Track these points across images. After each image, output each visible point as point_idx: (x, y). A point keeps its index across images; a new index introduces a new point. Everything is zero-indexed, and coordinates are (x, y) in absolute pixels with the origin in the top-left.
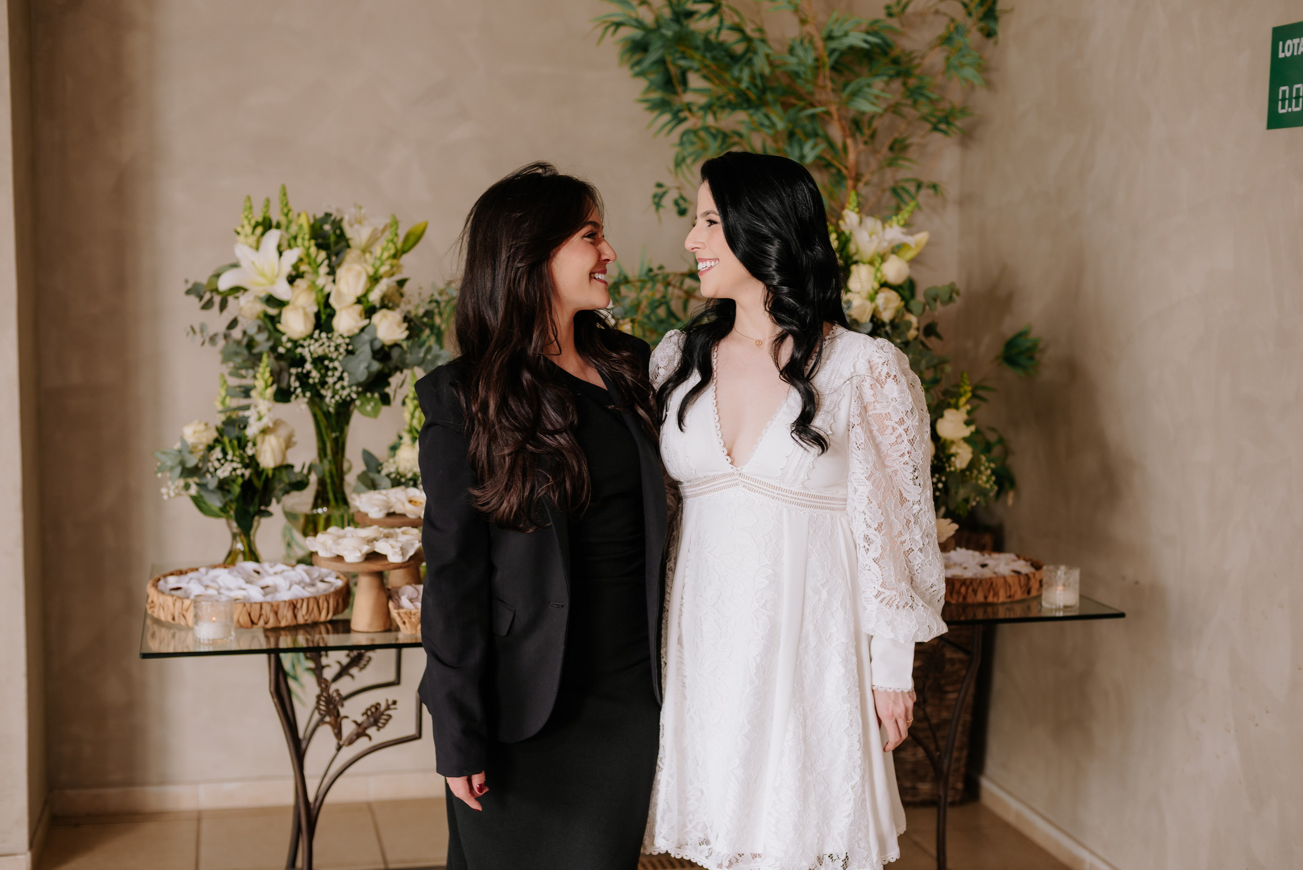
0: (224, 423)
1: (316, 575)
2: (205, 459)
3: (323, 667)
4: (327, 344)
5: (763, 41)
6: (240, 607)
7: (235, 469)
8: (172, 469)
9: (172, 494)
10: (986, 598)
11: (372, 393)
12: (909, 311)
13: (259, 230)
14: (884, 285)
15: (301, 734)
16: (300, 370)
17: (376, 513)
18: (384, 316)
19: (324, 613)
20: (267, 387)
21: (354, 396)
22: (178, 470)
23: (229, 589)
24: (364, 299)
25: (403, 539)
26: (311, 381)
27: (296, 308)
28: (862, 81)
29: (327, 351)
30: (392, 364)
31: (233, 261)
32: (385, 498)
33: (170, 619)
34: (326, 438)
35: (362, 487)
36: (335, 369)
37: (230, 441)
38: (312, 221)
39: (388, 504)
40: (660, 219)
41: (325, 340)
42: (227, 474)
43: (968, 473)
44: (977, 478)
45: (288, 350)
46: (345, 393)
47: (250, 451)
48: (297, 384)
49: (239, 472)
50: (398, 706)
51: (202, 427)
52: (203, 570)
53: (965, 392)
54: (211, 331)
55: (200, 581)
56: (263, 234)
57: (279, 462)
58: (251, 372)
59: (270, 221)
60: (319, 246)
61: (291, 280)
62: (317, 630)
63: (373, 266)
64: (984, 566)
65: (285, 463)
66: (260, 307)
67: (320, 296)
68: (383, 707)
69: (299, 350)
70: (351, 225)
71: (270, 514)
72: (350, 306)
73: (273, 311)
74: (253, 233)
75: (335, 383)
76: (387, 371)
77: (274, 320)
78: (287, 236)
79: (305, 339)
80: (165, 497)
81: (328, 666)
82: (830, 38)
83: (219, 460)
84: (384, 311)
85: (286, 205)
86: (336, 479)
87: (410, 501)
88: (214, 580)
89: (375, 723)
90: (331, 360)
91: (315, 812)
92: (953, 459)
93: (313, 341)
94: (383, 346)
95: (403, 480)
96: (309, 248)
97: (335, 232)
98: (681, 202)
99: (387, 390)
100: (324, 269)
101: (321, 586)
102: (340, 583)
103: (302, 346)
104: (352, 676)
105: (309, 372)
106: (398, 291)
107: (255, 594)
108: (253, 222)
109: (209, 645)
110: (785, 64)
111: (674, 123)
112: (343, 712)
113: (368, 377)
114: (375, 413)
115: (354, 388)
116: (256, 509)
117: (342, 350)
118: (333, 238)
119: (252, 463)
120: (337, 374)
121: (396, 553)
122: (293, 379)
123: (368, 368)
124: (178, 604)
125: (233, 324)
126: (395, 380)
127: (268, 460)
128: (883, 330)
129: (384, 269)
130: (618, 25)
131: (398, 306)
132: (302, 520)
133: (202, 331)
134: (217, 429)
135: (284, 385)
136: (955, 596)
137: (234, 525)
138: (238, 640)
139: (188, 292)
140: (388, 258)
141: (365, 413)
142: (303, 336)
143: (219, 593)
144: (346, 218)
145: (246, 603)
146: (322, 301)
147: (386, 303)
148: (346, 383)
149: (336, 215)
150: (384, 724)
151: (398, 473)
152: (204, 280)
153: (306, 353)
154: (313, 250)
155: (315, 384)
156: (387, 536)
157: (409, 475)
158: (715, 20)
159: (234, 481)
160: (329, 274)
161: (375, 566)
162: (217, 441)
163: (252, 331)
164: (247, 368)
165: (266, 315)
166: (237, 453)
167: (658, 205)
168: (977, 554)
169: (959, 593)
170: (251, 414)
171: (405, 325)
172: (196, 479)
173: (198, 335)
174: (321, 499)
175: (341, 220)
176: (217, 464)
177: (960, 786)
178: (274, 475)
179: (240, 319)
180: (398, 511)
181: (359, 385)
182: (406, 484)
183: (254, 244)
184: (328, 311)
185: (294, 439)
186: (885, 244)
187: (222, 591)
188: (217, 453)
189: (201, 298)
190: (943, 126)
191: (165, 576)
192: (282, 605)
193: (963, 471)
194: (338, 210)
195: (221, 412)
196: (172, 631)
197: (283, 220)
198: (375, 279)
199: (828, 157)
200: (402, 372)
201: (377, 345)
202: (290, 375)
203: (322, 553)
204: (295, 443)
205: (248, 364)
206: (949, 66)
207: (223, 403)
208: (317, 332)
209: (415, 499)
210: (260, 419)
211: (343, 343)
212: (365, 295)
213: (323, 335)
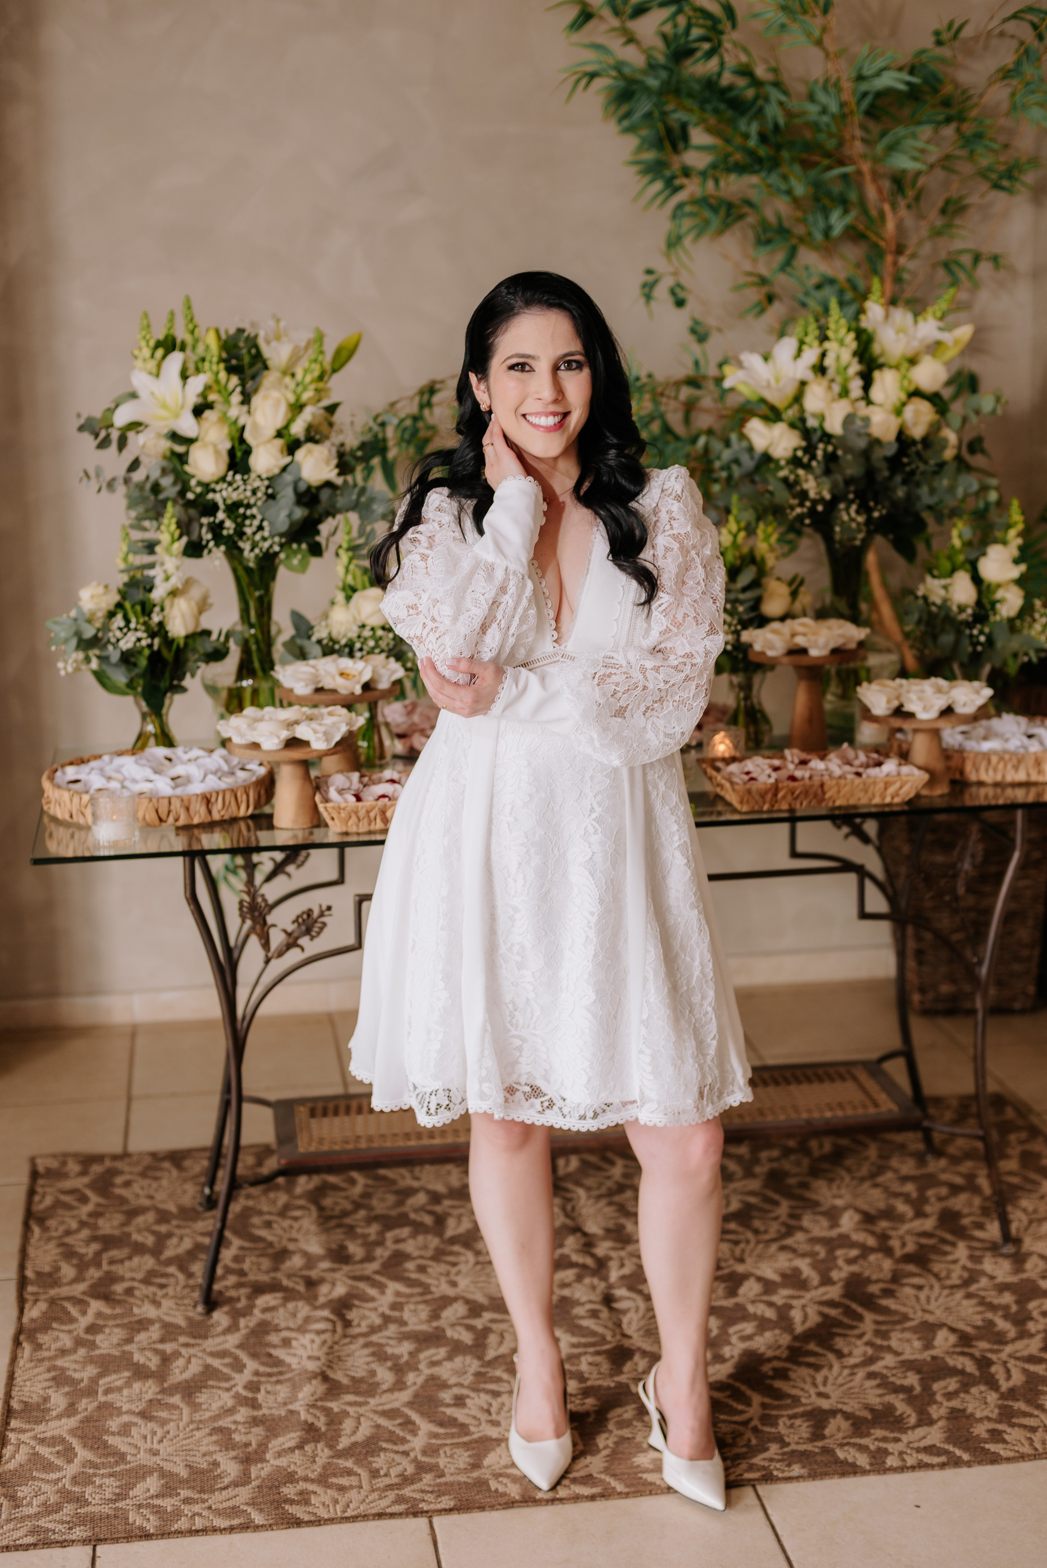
0: (125, 585)
1: (235, 761)
2: (106, 628)
3: (255, 866)
4: (242, 487)
5: (777, 84)
6: (145, 802)
7: (139, 640)
8: (66, 641)
9: (70, 669)
10: (1028, 775)
11: (299, 543)
12: (948, 425)
13: (160, 352)
14: (916, 393)
15: (232, 942)
16: (212, 519)
17: (302, 689)
18: (310, 452)
19: (243, 807)
20: (173, 542)
21: (276, 548)
22: (74, 642)
23: (135, 781)
24: (285, 432)
25: (329, 720)
26: (225, 532)
27: (205, 445)
28: (900, 131)
29: (242, 497)
30: (321, 508)
31: (130, 390)
32: (312, 670)
33: (67, 817)
34: (248, 597)
35: (290, 657)
36: (253, 517)
37: (133, 607)
38: (223, 336)
39: (316, 678)
40: (651, 314)
41: (240, 483)
42: (130, 645)
43: (1018, 623)
44: (1030, 627)
45: (199, 496)
46: (266, 545)
47: (156, 618)
48: (209, 536)
49: (144, 643)
50: (333, 911)
51: (101, 590)
52: (106, 758)
53: (1016, 523)
54: (108, 476)
55: (102, 771)
56: (164, 357)
57: (191, 629)
58: (155, 523)
59: (174, 340)
60: (230, 370)
61: (198, 411)
62: (236, 828)
63: (294, 392)
64: (1030, 736)
65: (199, 629)
66: (166, 445)
67: (234, 429)
68: (316, 913)
69: (210, 496)
70: (268, 342)
71: (183, 690)
72: (269, 441)
73: (180, 449)
74: (152, 356)
75: (254, 533)
76: (316, 516)
77: (182, 458)
78: (192, 358)
79: (217, 482)
80: (63, 673)
81: (260, 863)
82: (860, 78)
83: (121, 629)
84: (309, 446)
85: (192, 320)
86: (262, 645)
87: (342, 674)
88: (118, 770)
89: (308, 931)
90: (248, 506)
91: (242, 1034)
92: (998, 606)
93: (225, 485)
94: (309, 488)
95: (337, 647)
96: (217, 373)
97: (249, 352)
98: (678, 291)
99: (318, 539)
100: (236, 398)
101: (241, 775)
102: (262, 771)
103: (214, 491)
104: (289, 875)
105: (222, 522)
106: (326, 419)
107: (163, 786)
108: (152, 343)
109: (109, 847)
110: (804, 113)
111: (667, 192)
112: (270, 919)
113: (292, 525)
114: (303, 567)
115: (277, 539)
116: (167, 684)
117: (259, 494)
118: (247, 359)
119: (160, 632)
120: (256, 523)
121: (318, 739)
122: (204, 530)
123: (289, 516)
124: (76, 799)
125: (135, 465)
126: (325, 528)
127: (178, 628)
128: (913, 449)
129: (307, 396)
130: (593, 76)
131: (327, 437)
132: (224, 694)
133: (98, 475)
134: (119, 591)
135: (195, 537)
136: (991, 772)
137: (143, 704)
138: (144, 840)
139: (81, 429)
140: (312, 382)
141: (291, 568)
142: (215, 478)
143: (123, 787)
144: (262, 334)
145: (152, 798)
146: (237, 435)
147: (313, 436)
148: (266, 533)
149: (250, 331)
150: (319, 933)
151: (331, 639)
152: (98, 413)
153: (218, 498)
154: (223, 375)
155: (229, 536)
156: (310, 719)
157: (343, 642)
158: (713, 64)
159: (140, 652)
160: (243, 403)
161: (298, 754)
162: (119, 606)
163: (155, 474)
164: (151, 519)
165: (173, 453)
166: (142, 620)
167: (648, 297)
168: (1023, 720)
169: (995, 770)
170: (156, 573)
171: (335, 462)
172: (97, 652)
173: (94, 481)
174: (245, 669)
175: (256, 336)
176: (118, 634)
177: (1031, 989)
178: (186, 644)
179: (143, 459)
180: (327, 687)
181: (281, 535)
182: (339, 653)
183: (154, 370)
184: (244, 447)
185: (210, 601)
186: (915, 344)
187: (127, 783)
188: (119, 621)
189: (96, 435)
190: (1005, 183)
191: (63, 766)
192: (193, 799)
193: (1011, 621)
194: (253, 324)
195: (122, 571)
196: (71, 831)
197: (188, 339)
199: (861, 227)
200: (334, 516)
201: (302, 487)
202: (201, 526)
203: (236, 740)
204: (211, 605)
205: (152, 514)
206: (1014, 107)
207: (125, 559)
208: (231, 473)
209: (346, 671)
210: (167, 578)
211: (262, 485)
212: (287, 427)
213: (238, 477)
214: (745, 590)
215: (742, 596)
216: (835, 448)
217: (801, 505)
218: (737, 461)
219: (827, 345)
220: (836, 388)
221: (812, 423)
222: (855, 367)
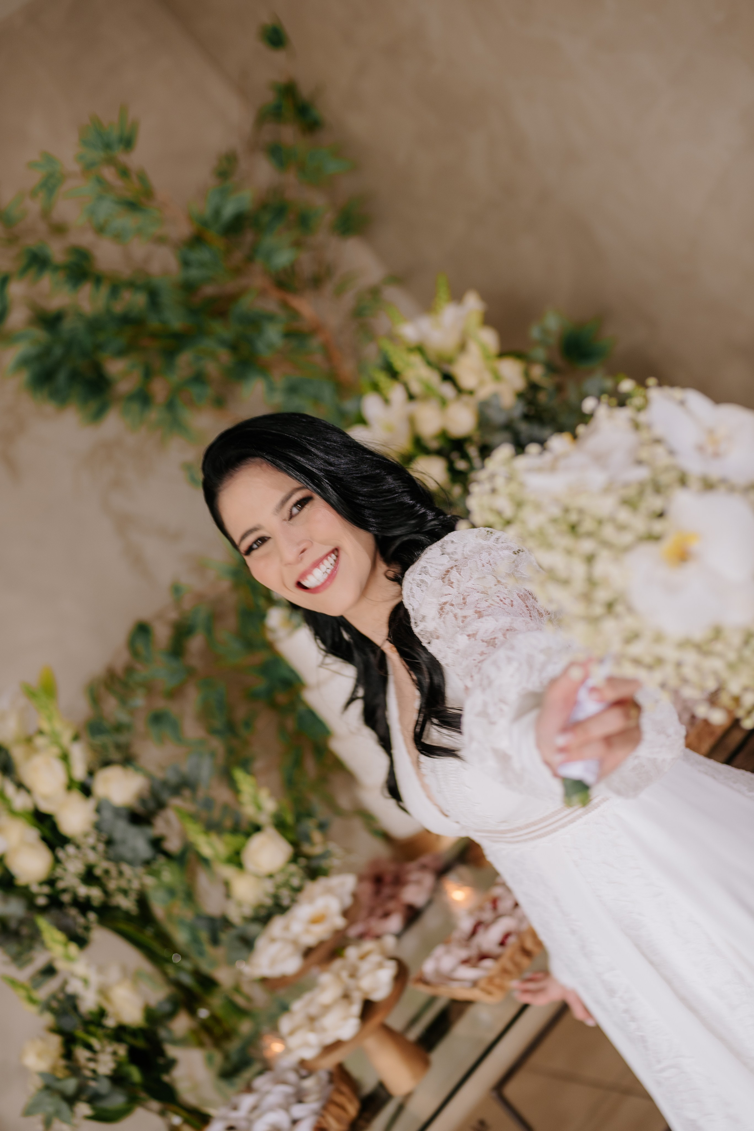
2: (74, 1071)
4: (80, 854)
7: (115, 1053)
8: (58, 1109)
11: (157, 860)
16: (78, 902)
17: (293, 964)
18: (102, 782)
20: (65, 946)
22: (64, 1106)
26: (96, 903)
29: (87, 860)
32: (278, 943)
34: (144, 942)
35: (240, 953)
36: (107, 872)
39: (291, 946)
41: (74, 852)
42: (110, 1065)
45: (48, 895)
46: (136, 884)
47: (110, 1022)
49: (122, 1051)
51: (38, 1044)
57: (141, 1005)
58: (36, 949)
63: (52, 746)
67: (28, 815)
69: (59, 885)
71: (174, 1061)
75: (119, 884)
79: (53, 868)
83: (90, 1060)
84: (98, 778)
87: (313, 922)
90: (97, 865)
93: (64, 864)
94: (129, 809)
95: (267, 912)
100: (10, 789)
101: (309, 1083)
103: (59, 878)
105: (87, 896)
115: (141, 871)
117: (101, 847)
119: (122, 1031)
120: (115, 873)
123: (143, 840)
127: (134, 1015)
129: (65, 739)
134: (55, 1031)
137: (154, 1104)
142: (48, 868)
146: (35, 817)
147: (94, 769)
148: (129, 874)
151: (256, 909)
153: (68, 881)
155: (102, 904)
157: (269, 902)
159: (121, 1063)
160: (18, 789)
161: (375, 1021)
162: (66, 1043)
164: (29, 948)
166: (101, 1035)
170: (75, 987)
172: (83, 1098)
174: (190, 1002)
176: (92, 1065)
178: (148, 1023)
180: (312, 943)
184: (48, 821)
188: (81, 1054)
195: (40, 1013)
198: (65, 758)
201: (126, 812)
202: (73, 915)
205: (27, 942)
207: (32, 1000)
208: (58, 852)
210: (86, 982)
211: (91, 840)
213: (67, 850)
219: (403, 378)
220: (435, 402)
221: (434, 445)
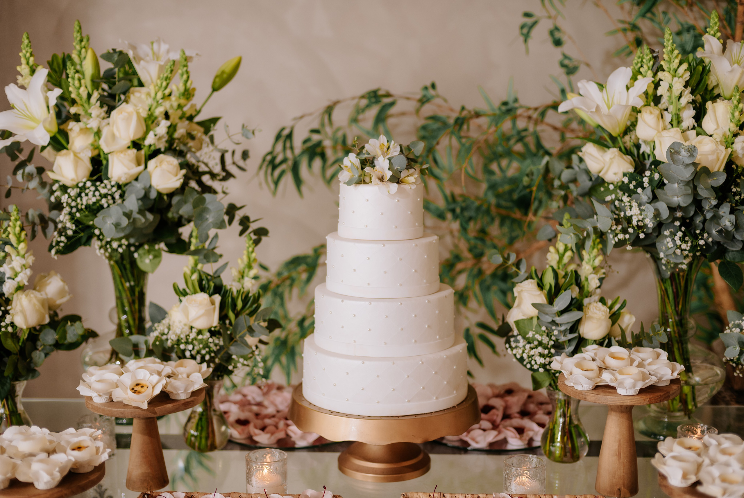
4: (91, 194)
11: (155, 244)
18: (164, 162)
20: (19, 242)
24: (140, 142)
27: (69, 153)
39: (112, 387)
40: (527, 51)
63: (149, 107)
67: (94, 140)
70: (137, 61)
72: (122, 151)
74: (32, 72)
84: (162, 156)
85: (81, 41)
86: (133, 330)
87: (137, 386)
98: (556, 32)
99: (180, 238)
100: (96, 111)
108: (32, 61)
144: (131, 54)
167: (526, 37)
178: (33, 334)
180: (116, 399)
182: (157, 355)
201: (152, 194)
209: (143, 383)
212: (144, 138)
213: (89, 184)
214: (562, 313)
215: (558, 320)
216: (661, 176)
217: (624, 231)
218: (574, 181)
219: (660, 75)
220: (668, 117)
222: (688, 97)
